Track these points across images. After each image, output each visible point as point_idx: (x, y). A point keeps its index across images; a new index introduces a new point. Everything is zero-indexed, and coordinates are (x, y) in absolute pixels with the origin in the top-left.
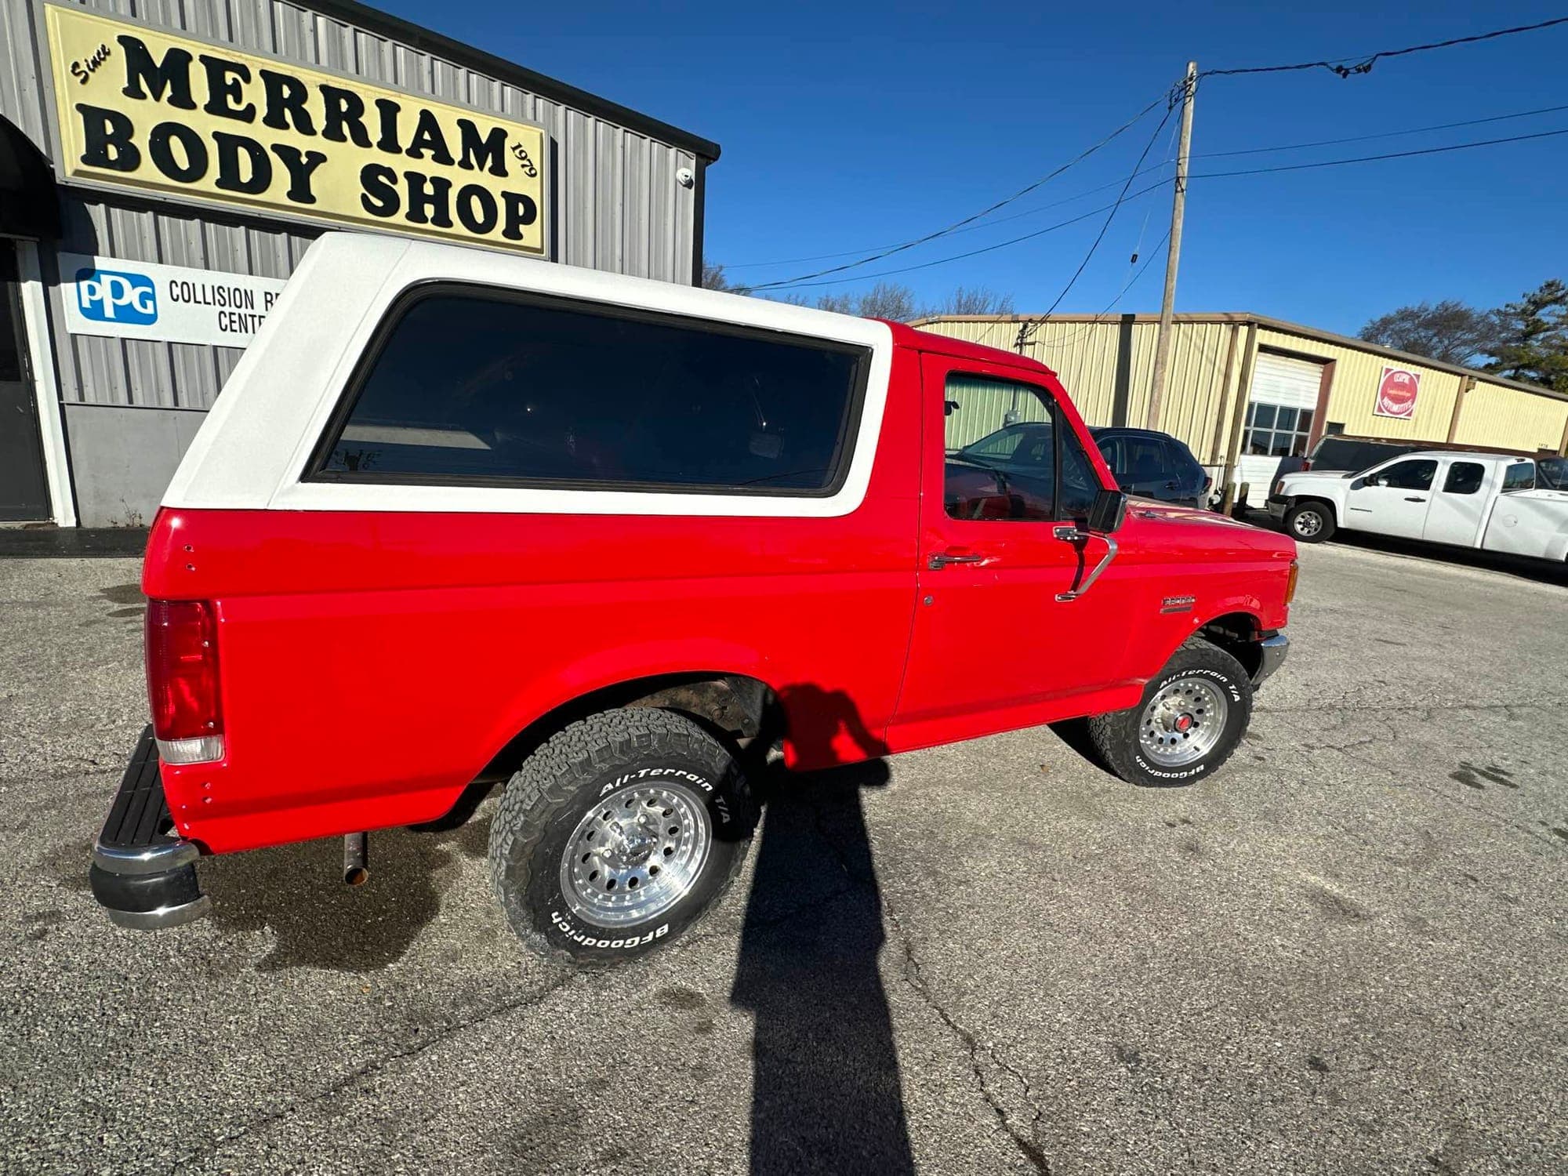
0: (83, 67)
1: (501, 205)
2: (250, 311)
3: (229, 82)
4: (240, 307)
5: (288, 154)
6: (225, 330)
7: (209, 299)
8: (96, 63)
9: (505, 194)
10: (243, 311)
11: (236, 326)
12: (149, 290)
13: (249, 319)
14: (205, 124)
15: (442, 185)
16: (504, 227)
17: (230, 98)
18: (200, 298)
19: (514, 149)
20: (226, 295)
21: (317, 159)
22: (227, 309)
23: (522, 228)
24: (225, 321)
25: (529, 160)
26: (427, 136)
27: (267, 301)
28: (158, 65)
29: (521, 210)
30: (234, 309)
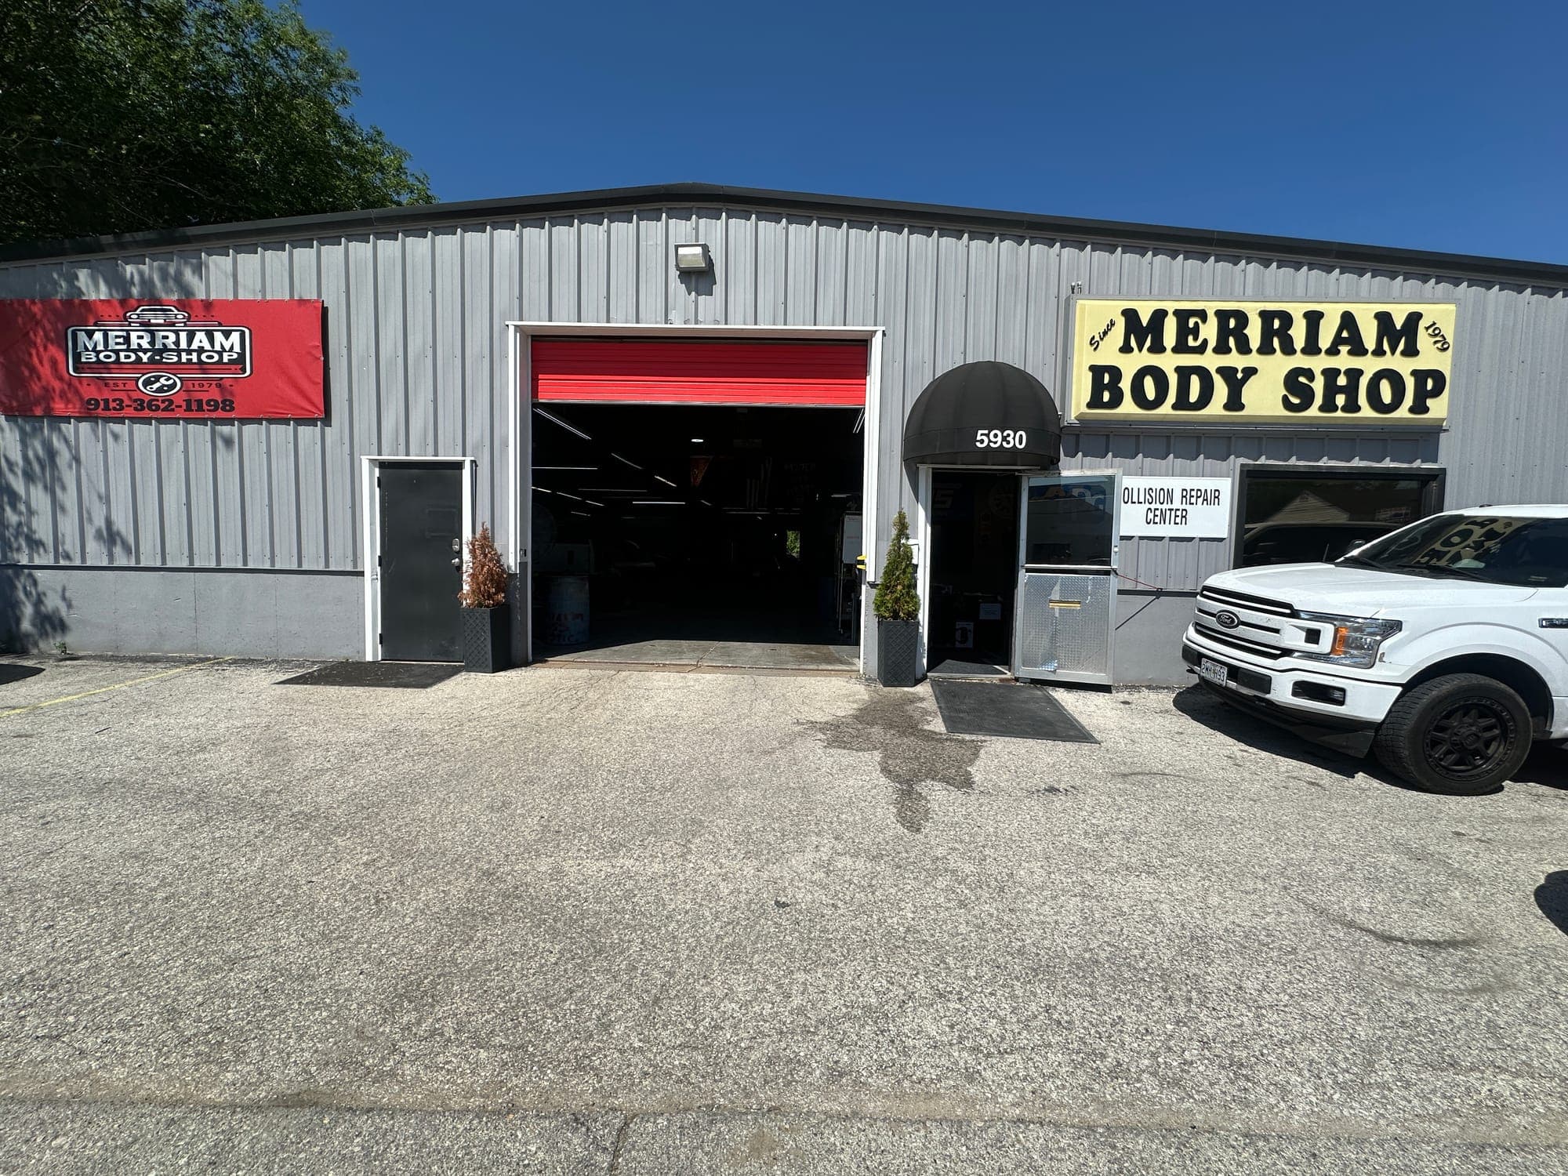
0: (1097, 338)
1: (1410, 383)
2: (1170, 506)
3: (1191, 325)
4: (1162, 503)
5: (1227, 373)
6: (1149, 523)
7: (1142, 500)
8: (1105, 333)
9: (1415, 373)
10: (1165, 506)
11: (1157, 520)
12: (1101, 497)
13: (1168, 512)
14: (1169, 362)
15: (1354, 375)
16: (1411, 404)
17: (1190, 338)
18: (1135, 499)
19: (1427, 328)
20: (1153, 495)
21: (1250, 372)
22: (1153, 506)
23: (1429, 402)
24: (1151, 516)
25: (1443, 336)
26: (1345, 334)
27: (1183, 497)
28: (1145, 325)
29: (1430, 384)
30: (1158, 506)
